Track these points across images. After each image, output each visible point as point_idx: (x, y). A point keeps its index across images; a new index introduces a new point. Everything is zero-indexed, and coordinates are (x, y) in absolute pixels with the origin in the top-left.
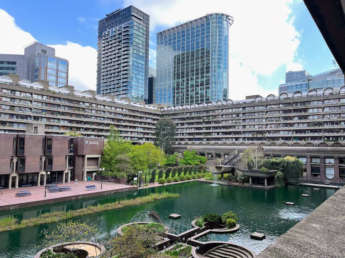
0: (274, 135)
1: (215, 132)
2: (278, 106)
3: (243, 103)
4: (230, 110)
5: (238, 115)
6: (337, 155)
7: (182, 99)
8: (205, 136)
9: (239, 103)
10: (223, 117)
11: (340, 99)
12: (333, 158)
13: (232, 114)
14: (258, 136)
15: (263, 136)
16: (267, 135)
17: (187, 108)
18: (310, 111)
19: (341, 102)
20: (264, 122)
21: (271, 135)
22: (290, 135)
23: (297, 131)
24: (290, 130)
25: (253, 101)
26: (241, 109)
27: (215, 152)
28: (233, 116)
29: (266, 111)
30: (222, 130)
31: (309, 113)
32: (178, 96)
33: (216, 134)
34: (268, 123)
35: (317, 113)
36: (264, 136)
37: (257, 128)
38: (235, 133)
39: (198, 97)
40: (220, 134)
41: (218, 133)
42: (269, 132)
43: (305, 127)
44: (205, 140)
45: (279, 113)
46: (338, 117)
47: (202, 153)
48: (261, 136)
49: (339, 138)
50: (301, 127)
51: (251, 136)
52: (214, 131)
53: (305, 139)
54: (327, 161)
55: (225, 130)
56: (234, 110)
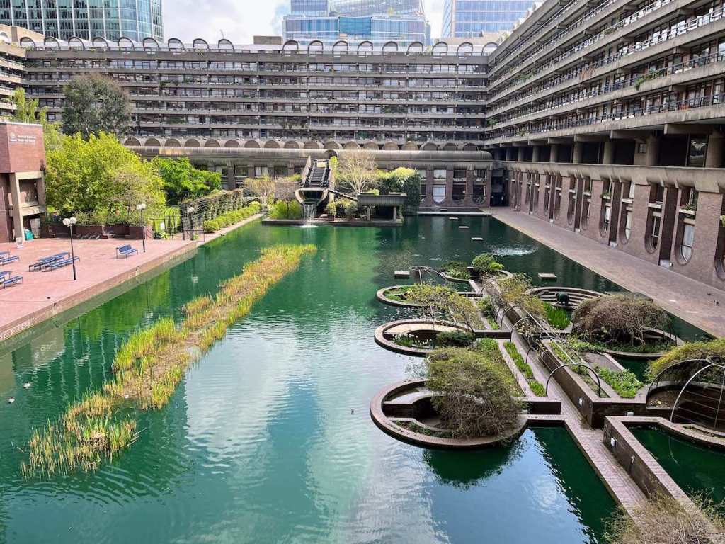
0: (325, 127)
1: (195, 116)
2: (330, 68)
3: (257, 52)
4: (229, 66)
5: (247, 80)
6: (451, 164)
7: (35, 15)
8: (169, 122)
9: (248, 52)
10: (212, 79)
11: (432, 65)
12: (446, 169)
13: (235, 76)
14: (294, 127)
15: (303, 127)
16: (311, 126)
17: (109, 48)
18: (387, 82)
19: (434, 72)
20: (303, 98)
21: (318, 127)
22: (353, 126)
23: (365, 121)
24: (354, 119)
25: (279, 51)
26: (253, 67)
27: (234, 161)
28: (236, 80)
29: (308, 75)
30: (213, 112)
31: (386, 87)
32: (20, 5)
33: (198, 119)
34: (313, 101)
35: (398, 88)
36: (305, 128)
37: (289, 111)
38: (243, 119)
39: (85, 15)
40: (208, 119)
41: (202, 118)
42: (314, 120)
43: (377, 113)
44: (169, 132)
45: (333, 83)
46: (428, 98)
47: (200, 163)
48: (298, 127)
49: (428, 136)
50: (371, 113)
51: (278, 127)
52: (192, 113)
53: (376, 136)
54: (437, 173)
55: (218, 112)
56: (238, 66)
